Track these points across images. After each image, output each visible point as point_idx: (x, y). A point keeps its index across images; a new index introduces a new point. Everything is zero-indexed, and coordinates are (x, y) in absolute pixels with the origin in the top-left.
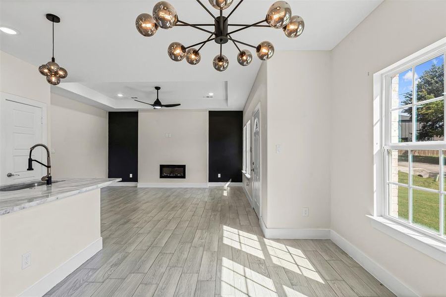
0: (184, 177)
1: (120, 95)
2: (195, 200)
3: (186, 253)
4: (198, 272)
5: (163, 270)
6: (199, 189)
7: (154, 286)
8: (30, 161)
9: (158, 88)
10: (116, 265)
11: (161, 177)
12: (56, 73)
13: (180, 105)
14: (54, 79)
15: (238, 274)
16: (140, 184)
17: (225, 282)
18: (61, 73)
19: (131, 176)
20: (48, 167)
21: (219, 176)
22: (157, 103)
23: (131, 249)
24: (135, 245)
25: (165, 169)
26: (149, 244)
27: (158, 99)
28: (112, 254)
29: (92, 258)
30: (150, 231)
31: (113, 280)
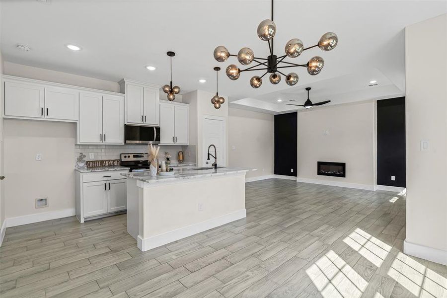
0: (343, 175)
1: (280, 101)
2: (347, 200)
3: (300, 237)
4: (299, 252)
5: (275, 241)
6: (362, 191)
7: (262, 247)
8: (209, 154)
9: (308, 89)
10: (249, 228)
11: (319, 173)
12: (218, 102)
13: (330, 101)
14: (217, 105)
15: (334, 266)
16: (299, 179)
17: (317, 266)
18: (221, 100)
19: (292, 171)
20: (216, 158)
21: (393, 178)
22: (308, 103)
23: (262, 223)
24: (268, 221)
25: (322, 166)
26: (276, 223)
27: (308, 100)
28: (249, 222)
29: (238, 221)
30: (283, 215)
31: (242, 235)
